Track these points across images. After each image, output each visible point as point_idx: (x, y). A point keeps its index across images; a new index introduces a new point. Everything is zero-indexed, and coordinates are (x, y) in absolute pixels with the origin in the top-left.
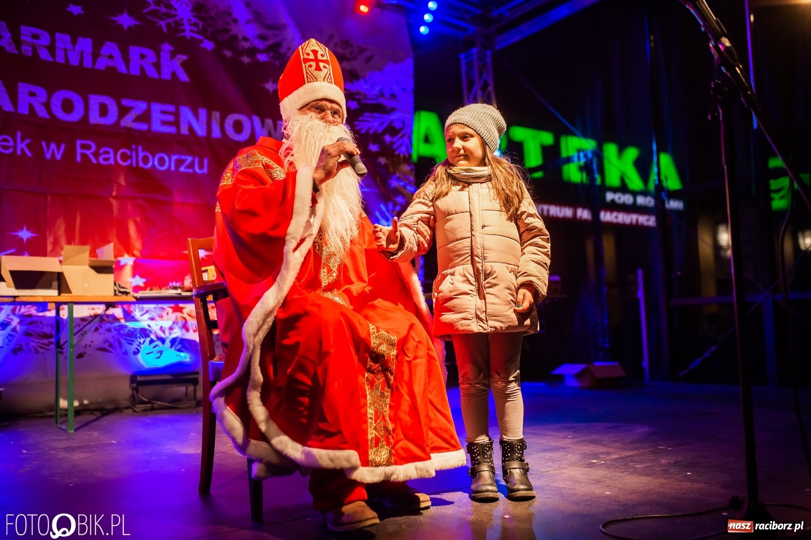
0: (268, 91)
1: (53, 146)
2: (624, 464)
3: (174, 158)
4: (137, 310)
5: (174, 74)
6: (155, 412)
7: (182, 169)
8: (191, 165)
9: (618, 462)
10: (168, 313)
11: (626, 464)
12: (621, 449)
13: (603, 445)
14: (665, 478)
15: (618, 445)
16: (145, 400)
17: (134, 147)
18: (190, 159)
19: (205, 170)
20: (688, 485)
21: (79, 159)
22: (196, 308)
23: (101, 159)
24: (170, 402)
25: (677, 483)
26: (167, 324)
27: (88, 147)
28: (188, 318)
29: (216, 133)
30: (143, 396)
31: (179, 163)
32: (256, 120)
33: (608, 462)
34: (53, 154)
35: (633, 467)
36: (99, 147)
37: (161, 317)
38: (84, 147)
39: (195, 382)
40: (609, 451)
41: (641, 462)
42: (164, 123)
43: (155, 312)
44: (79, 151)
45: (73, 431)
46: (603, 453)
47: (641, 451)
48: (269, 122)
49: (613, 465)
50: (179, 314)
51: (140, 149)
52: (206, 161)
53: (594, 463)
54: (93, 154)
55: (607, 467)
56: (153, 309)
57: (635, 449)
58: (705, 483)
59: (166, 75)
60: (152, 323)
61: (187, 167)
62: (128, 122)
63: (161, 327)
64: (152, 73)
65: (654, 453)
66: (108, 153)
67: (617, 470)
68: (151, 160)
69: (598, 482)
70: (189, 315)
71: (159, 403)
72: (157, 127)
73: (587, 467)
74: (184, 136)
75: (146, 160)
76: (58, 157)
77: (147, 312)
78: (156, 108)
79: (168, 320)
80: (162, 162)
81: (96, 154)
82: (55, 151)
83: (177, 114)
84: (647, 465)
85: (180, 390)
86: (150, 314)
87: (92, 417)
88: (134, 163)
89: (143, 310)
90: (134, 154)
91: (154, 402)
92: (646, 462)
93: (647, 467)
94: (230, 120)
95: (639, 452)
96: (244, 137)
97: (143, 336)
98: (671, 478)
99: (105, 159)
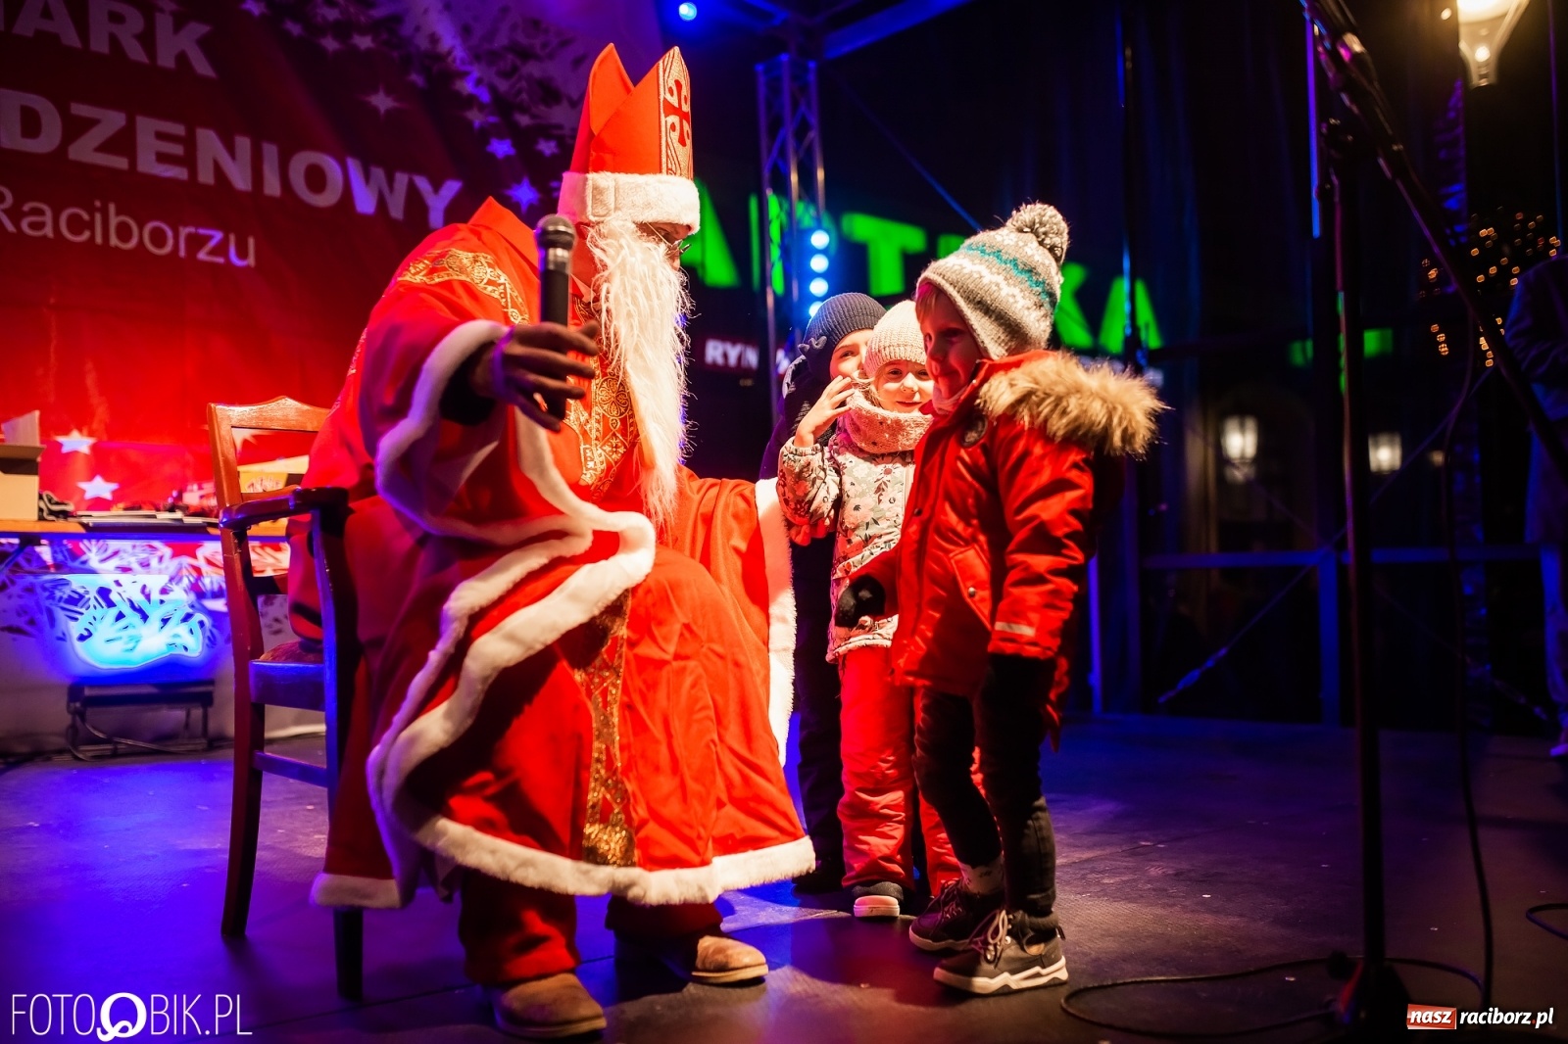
0: (376, 109)
2: (1081, 876)
3: (184, 231)
4: (94, 549)
5: (182, 58)
6: (118, 760)
7: (202, 255)
8: (221, 249)
9: (1067, 873)
10: (161, 559)
11: (1083, 877)
12: (1069, 845)
14: (1164, 906)
16: (101, 735)
17: (98, 204)
18: (218, 236)
19: (251, 261)
20: (1208, 920)
22: (225, 550)
23: (25, 225)
24: (152, 741)
25: (1188, 916)
26: (155, 581)
28: (205, 568)
29: (272, 187)
30: (95, 728)
31: (194, 243)
32: (354, 166)
35: (1098, 883)
36: (19, 199)
37: (145, 565)
39: (206, 700)
41: (1113, 872)
42: (162, 158)
43: (134, 555)
47: (1108, 851)
48: (378, 173)
50: (186, 560)
51: (112, 208)
52: (251, 242)
54: (6, 212)
56: (130, 549)
57: (1094, 846)
58: (1241, 915)
59: (166, 61)
60: (123, 578)
61: (212, 253)
62: (85, 150)
63: (144, 587)
64: (134, 51)
65: (1133, 853)
66: (39, 213)
67: (1067, 888)
68: (136, 232)
70: (210, 562)
71: (130, 742)
72: (147, 164)
74: (206, 187)
75: (124, 233)
77: (116, 553)
78: (146, 127)
79: (160, 572)
80: (158, 238)
81: (15, 214)
83: (190, 142)
84: (1123, 879)
85: (173, 716)
86: (122, 559)
88: (99, 240)
89: (106, 550)
90: (98, 217)
91: (117, 740)
92: (1121, 874)
93: (1124, 882)
94: (300, 162)
95: (1104, 852)
96: (327, 199)
97: (103, 604)
98: (1174, 905)
99: (33, 226)
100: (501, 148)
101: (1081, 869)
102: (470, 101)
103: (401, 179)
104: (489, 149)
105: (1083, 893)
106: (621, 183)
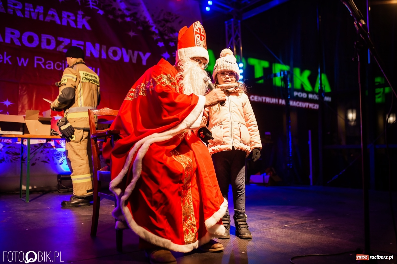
0: (130, 36)
1: (23, 59)
2: (301, 227)
4: (63, 143)
5: (84, 26)
6: (69, 193)
9: (298, 226)
11: (302, 228)
13: (291, 217)
14: (321, 235)
15: (298, 217)
16: (65, 187)
17: (63, 61)
20: (332, 239)
21: (35, 66)
23: (47, 67)
25: (327, 238)
27: (41, 60)
30: (63, 185)
32: (124, 50)
33: (293, 226)
34: (22, 64)
35: (305, 229)
36: (46, 60)
38: (38, 60)
40: (293, 220)
41: (309, 227)
44: (36, 62)
45: (28, 202)
46: (290, 221)
47: (309, 221)
48: (130, 51)
49: (295, 227)
52: (99, 69)
53: (286, 226)
54: (42, 63)
55: (292, 228)
57: (306, 220)
58: (341, 238)
59: (80, 27)
62: (61, 48)
64: (73, 25)
65: (315, 222)
66: (50, 63)
67: (297, 230)
69: (288, 236)
73: (283, 228)
74: (88, 56)
76: (25, 65)
78: (75, 42)
81: (45, 64)
82: (23, 62)
83: (85, 46)
84: (312, 228)
87: (38, 195)
90: (63, 64)
91: (69, 188)
92: (311, 227)
93: (312, 229)
94: (111, 50)
95: (308, 221)
96: (118, 58)
97: (65, 156)
98: (324, 235)
99: (49, 67)
100: (161, 44)
101: (302, 225)
102: (153, 33)
103: (136, 53)
104: (158, 44)
105: (301, 231)
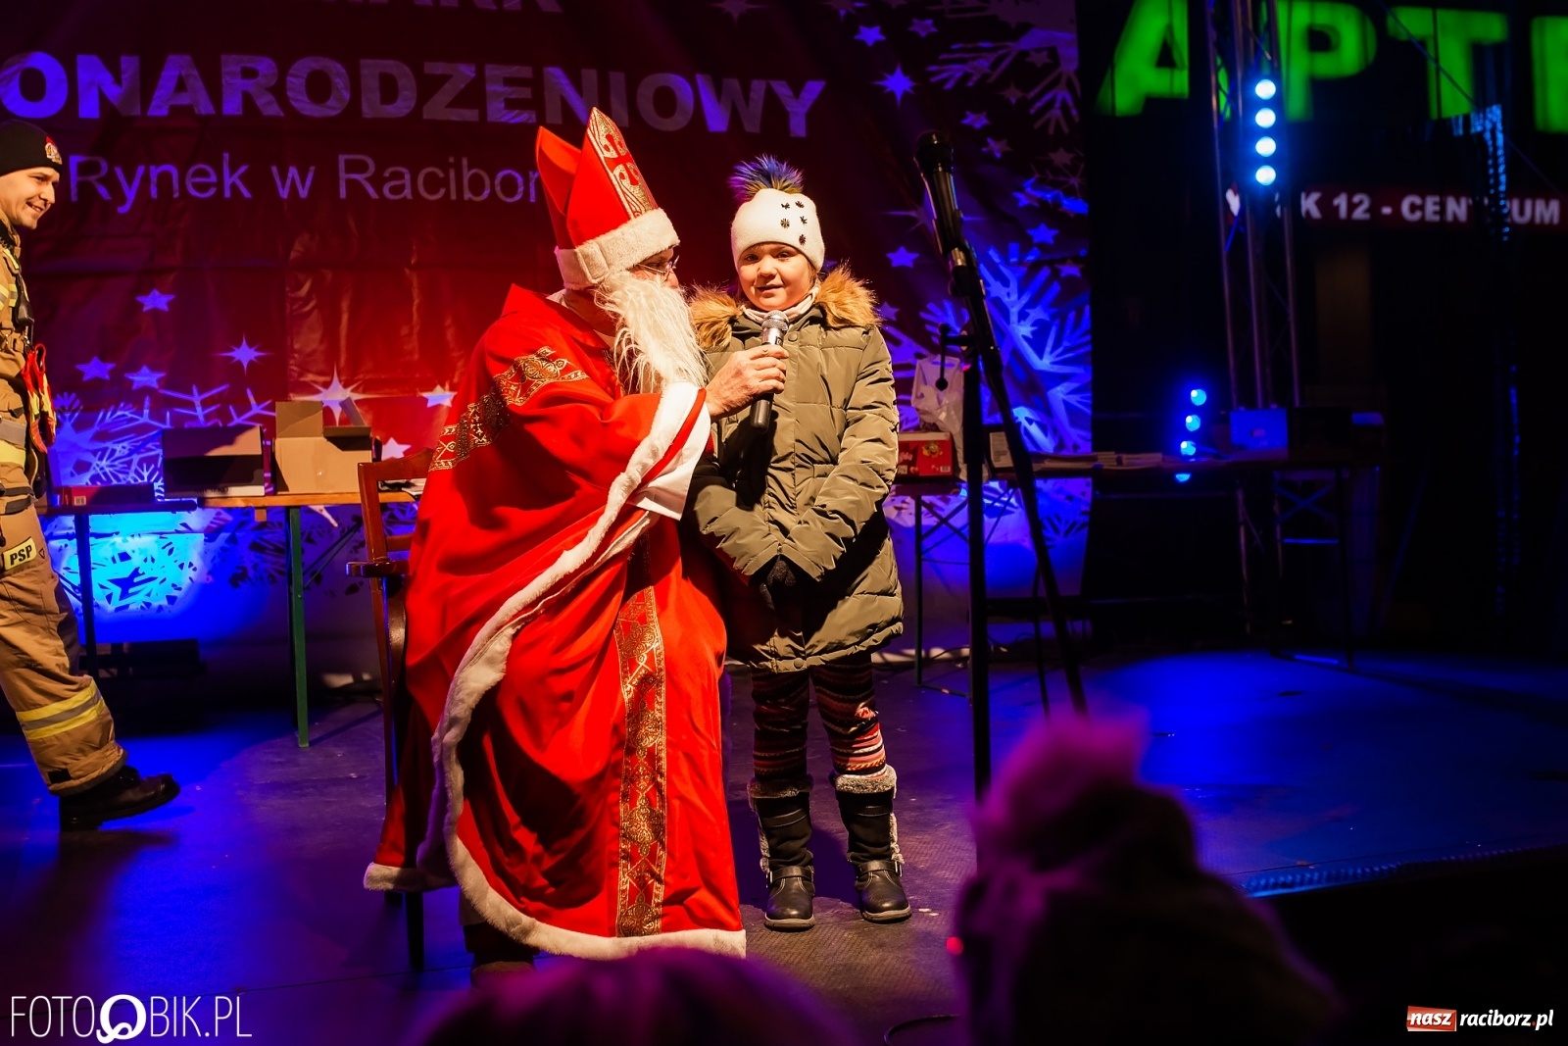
0: (728, 16)
1: (293, 172)
17: (451, 160)
21: (343, 193)
23: (386, 191)
27: (361, 167)
32: (705, 83)
34: (294, 188)
36: (380, 167)
38: (352, 167)
42: (511, 104)
44: (343, 176)
45: (307, 745)
48: (733, 84)
51: (465, 162)
54: (367, 179)
59: (513, 4)
62: (438, 109)
66: (400, 176)
68: (487, 181)
72: (497, 112)
75: (477, 185)
76: (303, 193)
78: (495, 75)
80: (509, 186)
81: (377, 181)
82: (294, 183)
83: (537, 83)
88: (453, 197)
90: (452, 174)
94: (649, 86)
96: (676, 123)
99: (396, 190)
100: (870, 35)
103: (758, 87)
104: (857, 38)
106: (603, 244)
